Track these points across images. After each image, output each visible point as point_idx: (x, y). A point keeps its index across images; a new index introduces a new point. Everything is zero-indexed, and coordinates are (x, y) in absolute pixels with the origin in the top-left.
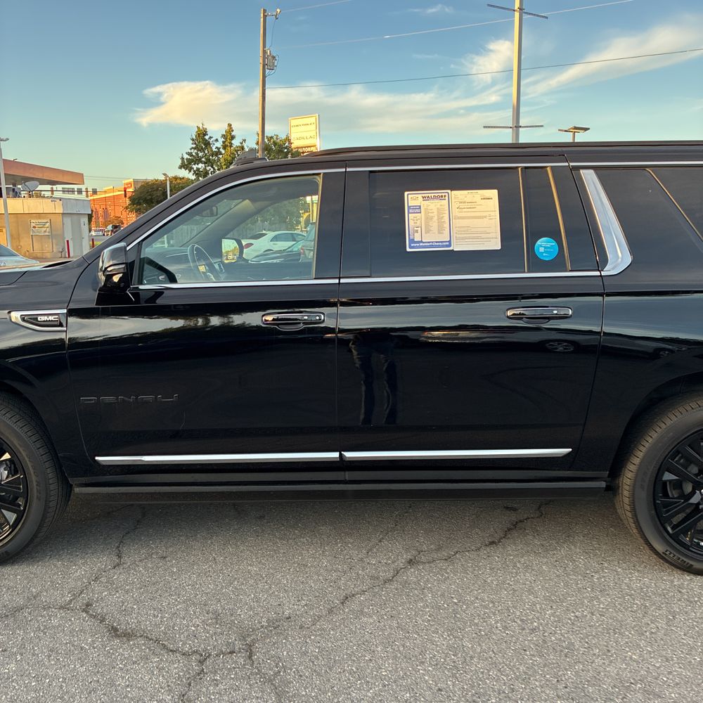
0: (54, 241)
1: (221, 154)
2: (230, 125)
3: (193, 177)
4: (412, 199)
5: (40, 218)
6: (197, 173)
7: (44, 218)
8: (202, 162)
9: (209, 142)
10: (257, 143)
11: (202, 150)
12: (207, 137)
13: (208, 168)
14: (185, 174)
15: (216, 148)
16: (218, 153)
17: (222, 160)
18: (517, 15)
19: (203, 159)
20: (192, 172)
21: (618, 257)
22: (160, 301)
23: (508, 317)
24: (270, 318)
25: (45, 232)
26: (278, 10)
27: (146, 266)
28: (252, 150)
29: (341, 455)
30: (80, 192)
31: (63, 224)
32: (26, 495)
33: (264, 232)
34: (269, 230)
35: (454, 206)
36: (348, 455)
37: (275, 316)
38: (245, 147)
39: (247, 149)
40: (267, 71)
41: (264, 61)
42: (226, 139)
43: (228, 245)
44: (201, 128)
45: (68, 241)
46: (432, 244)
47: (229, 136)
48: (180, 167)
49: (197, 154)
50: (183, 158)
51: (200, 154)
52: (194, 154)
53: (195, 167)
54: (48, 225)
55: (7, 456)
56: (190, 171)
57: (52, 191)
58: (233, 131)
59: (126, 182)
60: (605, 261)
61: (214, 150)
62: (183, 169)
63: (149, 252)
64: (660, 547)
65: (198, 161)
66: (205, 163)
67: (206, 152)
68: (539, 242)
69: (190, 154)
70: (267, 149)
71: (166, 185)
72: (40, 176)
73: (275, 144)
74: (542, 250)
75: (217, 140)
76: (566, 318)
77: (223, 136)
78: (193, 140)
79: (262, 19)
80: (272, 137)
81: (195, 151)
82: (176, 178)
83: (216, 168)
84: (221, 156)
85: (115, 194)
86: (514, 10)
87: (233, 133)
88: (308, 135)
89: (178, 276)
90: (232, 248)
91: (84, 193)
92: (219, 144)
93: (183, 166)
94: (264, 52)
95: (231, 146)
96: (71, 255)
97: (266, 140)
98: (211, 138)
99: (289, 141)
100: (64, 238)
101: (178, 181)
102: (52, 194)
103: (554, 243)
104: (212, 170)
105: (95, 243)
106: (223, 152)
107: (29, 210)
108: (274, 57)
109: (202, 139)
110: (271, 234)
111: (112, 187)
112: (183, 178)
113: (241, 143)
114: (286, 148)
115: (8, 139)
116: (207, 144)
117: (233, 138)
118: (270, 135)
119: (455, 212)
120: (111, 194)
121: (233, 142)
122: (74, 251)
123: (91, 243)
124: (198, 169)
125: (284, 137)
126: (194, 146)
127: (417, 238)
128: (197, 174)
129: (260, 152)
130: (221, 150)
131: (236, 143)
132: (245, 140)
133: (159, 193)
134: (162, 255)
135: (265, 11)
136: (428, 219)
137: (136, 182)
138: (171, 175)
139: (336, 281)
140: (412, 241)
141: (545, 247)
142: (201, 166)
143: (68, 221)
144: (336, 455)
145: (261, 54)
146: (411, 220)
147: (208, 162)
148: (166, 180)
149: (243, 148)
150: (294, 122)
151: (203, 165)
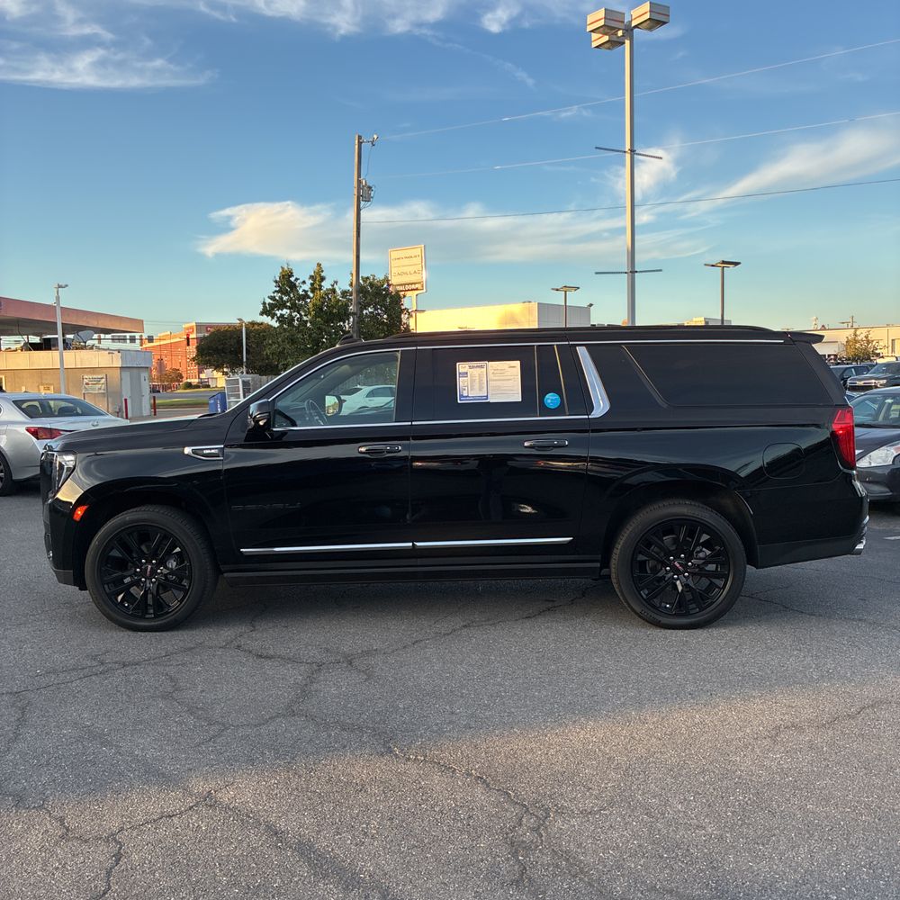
0: (110, 400)
1: (309, 297)
2: (319, 265)
3: (277, 325)
4: (462, 367)
5: (94, 374)
6: (281, 319)
7: (99, 373)
8: (286, 307)
9: (295, 284)
10: (351, 285)
11: (287, 293)
12: (292, 279)
13: (294, 314)
14: (266, 320)
15: (304, 291)
16: (306, 296)
17: (310, 305)
18: (628, 156)
19: (288, 304)
20: (275, 319)
21: (601, 405)
22: (285, 439)
23: (526, 447)
24: (363, 449)
25: (100, 389)
26: (375, 137)
27: (277, 416)
28: (344, 293)
29: (413, 545)
30: (133, 340)
31: (121, 379)
32: (190, 578)
33: (359, 386)
34: (364, 385)
35: (490, 372)
36: (418, 544)
37: (367, 448)
38: (337, 290)
39: (339, 292)
40: (362, 203)
41: (359, 192)
42: (315, 280)
43: (330, 400)
44: (286, 268)
45: (126, 400)
46: (474, 398)
47: (318, 278)
48: (262, 314)
49: (281, 298)
50: (264, 303)
51: (285, 298)
52: (277, 298)
53: (278, 313)
54: (103, 380)
55: (178, 549)
56: (273, 318)
57: (100, 339)
58: (322, 271)
59: (187, 325)
60: (592, 408)
61: (301, 292)
62: (265, 316)
63: (280, 405)
64: (638, 609)
65: (282, 305)
66: (290, 308)
67: (292, 295)
68: (547, 396)
69: (272, 298)
70: (361, 290)
71: (242, 332)
72: (94, 323)
73: (371, 285)
74: (549, 401)
75: (304, 282)
76: (563, 447)
77: (311, 277)
78: (276, 282)
79: (357, 147)
80: (368, 278)
81: (277, 296)
82: (253, 324)
83: (303, 314)
84: (308, 300)
85: (173, 341)
86: (625, 152)
87: (323, 274)
88: (411, 269)
89: (298, 423)
90: (333, 403)
91: (138, 342)
92: (307, 287)
93: (265, 312)
94: (359, 182)
95: (320, 289)
96: (129, 415)
97: (361, 281)
98: (297, 279)
99: (388, 281)
100: (121, 396)
101: (256, 327)
102: (100, 343)
103: (557, 397)
104: (298, 316)
105: (157, 402)
106: (311, 295)
107: (81, 364)
108: (370, 188)
109: (286, 282)
110: (366, 389)
111: (169, 333)
112: (262, 324)
113: (333, 286)
114: (384, 290)
115: (67, 286)
116: (293, 286)
117: (323, 279)
118: (365, 276)
119: (491, 376)
120: (168, 342)
121: (323, 284)
122: (133, 411)
123: (152, 401)
124: (282, 316)
125: (382, 277)
126: (278, 289)
127: (465, 394)
128: (280, 321)
129: (354, 295)
130: (309, 293)
131: (326, 285)
132: (336, 282)
133: (233, 342)
134: (288, 407)
135: (360, 137)
136: (473, 381)
137: (199, 327)
138: (247, 319)
139: (410, 423)
140: (462, 396)
141: (551, 399)
142: (285, 312)
143: (126, 375)
144: (410, 544)
145: (355, 184)
146: (462, 382)
147: (294, 307)
148: (242, 326)
149: (334, 291)
150: (394, 255)
151: (288, 311)
